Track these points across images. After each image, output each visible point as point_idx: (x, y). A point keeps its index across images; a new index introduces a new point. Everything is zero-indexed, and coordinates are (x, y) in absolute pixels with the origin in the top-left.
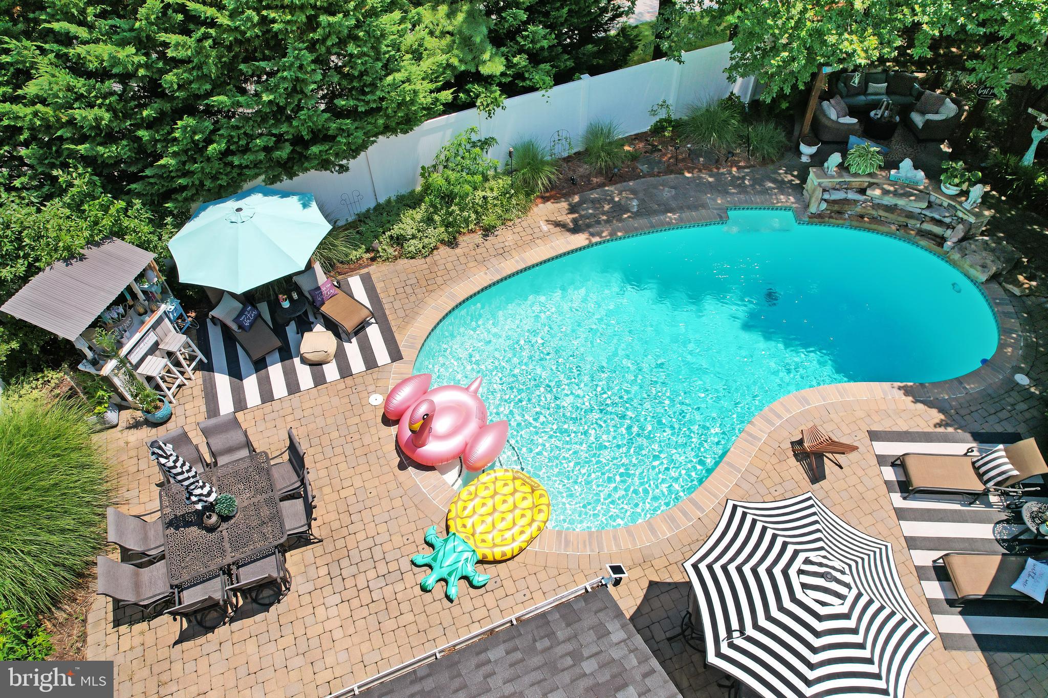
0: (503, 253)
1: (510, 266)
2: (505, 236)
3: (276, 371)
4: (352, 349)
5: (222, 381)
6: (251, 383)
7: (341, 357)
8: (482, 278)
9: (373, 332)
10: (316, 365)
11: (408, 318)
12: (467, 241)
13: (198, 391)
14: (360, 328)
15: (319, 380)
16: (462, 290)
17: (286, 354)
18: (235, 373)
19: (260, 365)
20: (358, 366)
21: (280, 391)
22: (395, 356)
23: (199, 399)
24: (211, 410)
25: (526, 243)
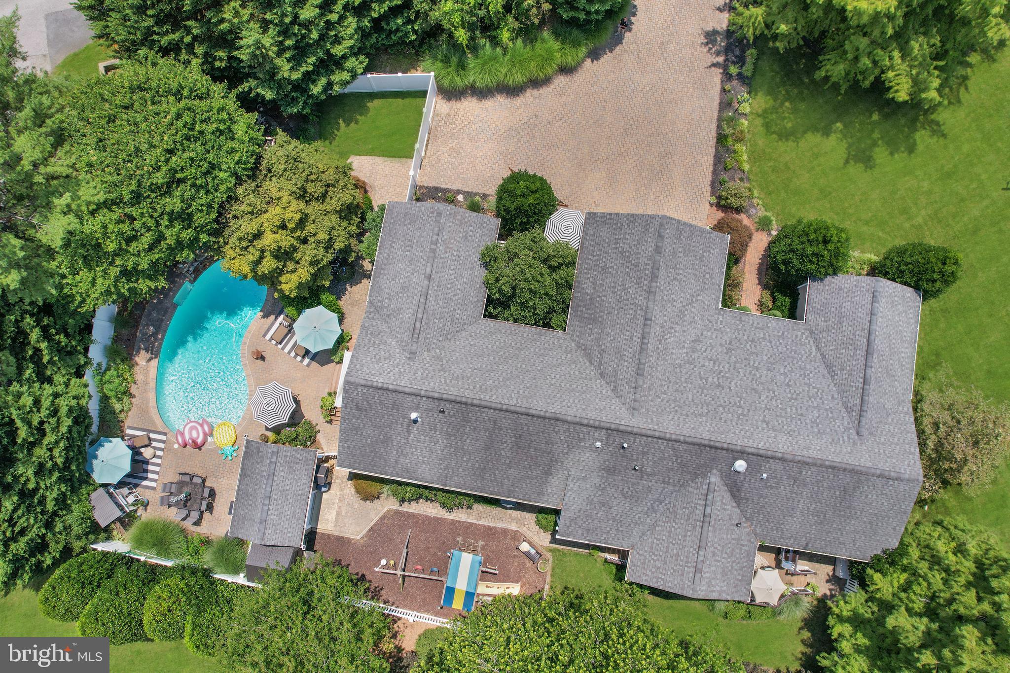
0: (146, 383)
1: (152, 384)
2: (139, 377)
3: (150, 468)
4: (154, 444)
5: (145, 483)
6: (150, 476)
7: (156, 448)
8: (152, 396)
9: (152, 436)
10: (155, 456)
11: (154, 423)
12: (134, 390)
13: (143, 490)
14: (150, 439)
15: (159, 457)
16: (152, 403)
17: (147, 462)
18: (145, 478)
19: (146, 471)
20: (162, 446)
21: (157, 469)
22: (165, 434)
23: (147, 491)
24: (153, 489)
25: (147, 373)
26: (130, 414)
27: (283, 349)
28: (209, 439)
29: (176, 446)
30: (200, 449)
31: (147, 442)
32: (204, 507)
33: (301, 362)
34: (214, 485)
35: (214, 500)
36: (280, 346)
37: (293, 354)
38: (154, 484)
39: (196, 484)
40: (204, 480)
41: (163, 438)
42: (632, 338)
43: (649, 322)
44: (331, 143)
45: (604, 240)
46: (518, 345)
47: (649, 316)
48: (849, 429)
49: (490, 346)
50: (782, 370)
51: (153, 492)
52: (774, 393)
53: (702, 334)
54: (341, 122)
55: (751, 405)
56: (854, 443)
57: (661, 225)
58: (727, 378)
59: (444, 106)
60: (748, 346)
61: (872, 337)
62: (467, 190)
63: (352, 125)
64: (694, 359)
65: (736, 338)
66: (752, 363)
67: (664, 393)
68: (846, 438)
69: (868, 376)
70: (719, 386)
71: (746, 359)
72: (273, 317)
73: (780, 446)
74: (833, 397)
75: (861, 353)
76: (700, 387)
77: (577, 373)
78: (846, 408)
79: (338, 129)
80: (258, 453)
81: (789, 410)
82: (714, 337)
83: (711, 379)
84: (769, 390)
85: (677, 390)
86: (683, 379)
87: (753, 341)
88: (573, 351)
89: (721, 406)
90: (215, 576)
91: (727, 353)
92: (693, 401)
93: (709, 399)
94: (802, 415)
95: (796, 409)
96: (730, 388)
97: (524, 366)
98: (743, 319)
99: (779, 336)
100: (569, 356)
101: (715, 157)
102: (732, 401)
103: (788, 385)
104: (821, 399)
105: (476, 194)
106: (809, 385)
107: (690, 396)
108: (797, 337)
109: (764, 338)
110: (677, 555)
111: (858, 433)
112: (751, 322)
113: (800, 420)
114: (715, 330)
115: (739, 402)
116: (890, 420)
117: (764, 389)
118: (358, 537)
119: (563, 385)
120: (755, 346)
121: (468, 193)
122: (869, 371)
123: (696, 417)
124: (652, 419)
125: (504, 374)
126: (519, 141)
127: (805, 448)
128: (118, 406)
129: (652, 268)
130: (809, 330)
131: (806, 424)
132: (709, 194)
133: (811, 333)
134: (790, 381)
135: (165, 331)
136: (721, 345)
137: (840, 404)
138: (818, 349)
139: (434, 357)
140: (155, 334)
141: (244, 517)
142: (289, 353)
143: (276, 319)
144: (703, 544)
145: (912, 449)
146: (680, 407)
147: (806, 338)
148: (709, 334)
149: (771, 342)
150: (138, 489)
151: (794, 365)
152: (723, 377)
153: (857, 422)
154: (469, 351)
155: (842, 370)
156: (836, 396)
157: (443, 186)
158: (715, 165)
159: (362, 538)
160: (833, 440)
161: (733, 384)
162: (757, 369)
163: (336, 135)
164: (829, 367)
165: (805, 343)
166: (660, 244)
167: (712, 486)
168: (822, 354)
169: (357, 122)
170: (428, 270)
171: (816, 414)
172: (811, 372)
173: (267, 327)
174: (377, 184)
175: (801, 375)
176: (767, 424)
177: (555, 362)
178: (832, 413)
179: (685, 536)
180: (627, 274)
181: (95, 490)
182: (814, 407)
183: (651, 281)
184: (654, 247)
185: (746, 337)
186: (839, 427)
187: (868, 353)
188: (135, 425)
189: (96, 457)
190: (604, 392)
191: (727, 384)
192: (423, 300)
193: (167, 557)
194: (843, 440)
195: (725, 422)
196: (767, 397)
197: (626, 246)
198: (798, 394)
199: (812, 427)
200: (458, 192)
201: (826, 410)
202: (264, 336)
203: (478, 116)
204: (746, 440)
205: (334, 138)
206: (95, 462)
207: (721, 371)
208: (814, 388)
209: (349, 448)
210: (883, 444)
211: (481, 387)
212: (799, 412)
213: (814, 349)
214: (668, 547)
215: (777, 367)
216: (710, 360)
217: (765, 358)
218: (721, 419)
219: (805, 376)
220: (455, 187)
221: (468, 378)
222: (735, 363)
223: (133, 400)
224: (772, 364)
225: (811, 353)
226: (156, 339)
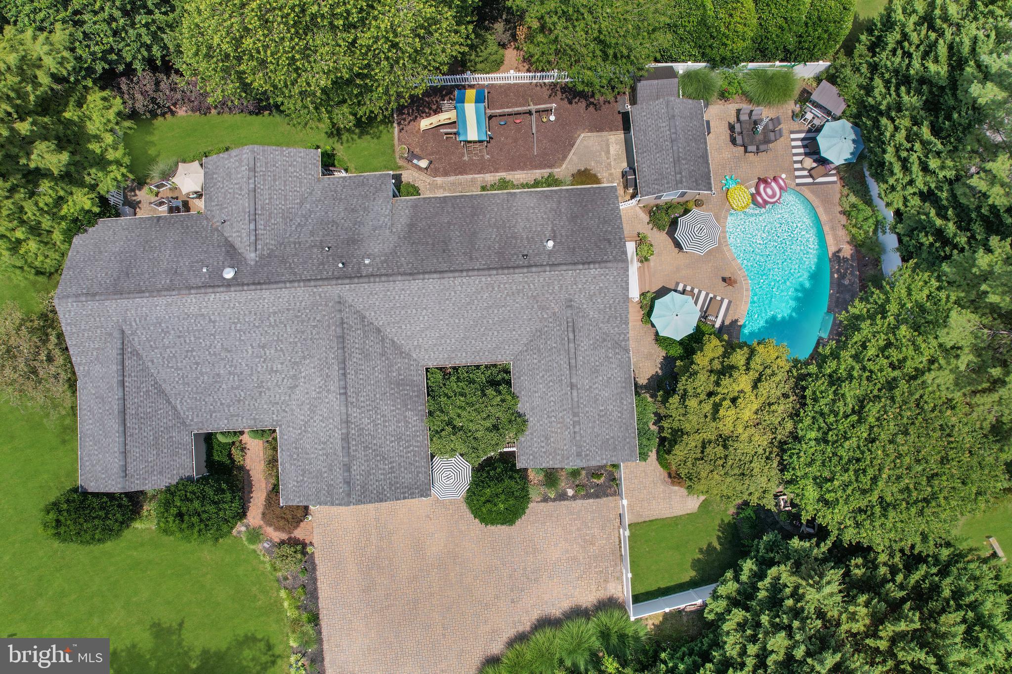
0: (833, 228)
1: (826, 229)
2: (842, 233)
3: (801, 150)
4: (805, 173)
5: (802, 135)
6: (799, 143)
7: (803, 169)
8: (823, 217)
9: (810, 180)
10: (801, 162)
11: (812, 192)
12: (843, 219)
13: (802, 128)
14: (811, 176)
15: (796, 162)
16: (820, 211)
17: (806, 154)
18: (802, 140)
19: (804, 147)
20: (797, 173)
21: (795, 151)
22: (798, 185)
23: (798, 129)
24: (792, 132)
25: (835, 237)
26: (839, 196)
27: (707, 294)
28: (753, 190)
29: (784, 176)
30: (759, 179)
31: (813, 172)
32: (737, 126)
33: (685, 286)
34: (735, 149)
35: (731, 136)
36: (711, 295)
37: (696, 291)
38: (793, 136)
39: (752, 144)
40: (746, 151)
41: (798, 181)
42: (356, 373)
43: (342, 391)
44: (722, 520)
45: (406, 469)
46: (468, 342)
47: (343, 397)
48: (132, 334)
49: (496, 333)
50: (206, 378)
51: (792, 129)
52: (210, 353)
53: (290, 396)
54: (718, 547)
55: (229, 334)
56: (125, 321)
57: (349, 495)
58: (257, 357)
59: (613, 591)
60: (243, 395)
61: (121, 429)
62: (566, 503)
63: (705, 547)
64: (293, 368)
65: (256, 400)
66: (236, 378)
67: (314, 326)
68: (134, 324)
69: (121, 390)
70: (263, 347)
71: (243, 381)
72: (727, 323)
73: (194, 300)
74: (152, 361)
75: (131, 411)
76: (281, 341)
77: (404, 327)
78: (138, 354)
79: (719, 538)
80: (696, 181)
81: (192, 339)
82: (278, 396)
83: (273, 351)
84: (215, 354)
85: (303, 332)
86: (299, 345)
87: (239, 401)
88: (412, 349)
89: (257, 327)
90: (704, 64)
91: (262, 382)
92: (285, 326)
93: (271, 331)
94: (179, 337)
95: (185, 341)
96: (253, 347)
97: (457, 321)
98: (253, 422)
99: (215, 412)
100: (415, 343)
101: (317, 598)
102: (248, 335)
103: (197, 364)
104: (164, 358)
105: (554, 500)
106: (178, 369)
107: (289, 330)
108: (198, 416)
109: (229, 406)
110: (275, 180)
111: (123, 332)
112: (244, 420)
113: (180, 332)
114: (277, 403)
115: (241, 335)
116: (95, 353)
117: (219, 354)
118: (582, 135)
119: (414, 311)
120: (236, 396)
121: (564, 500)
122: (121, 394)
123: (279, 310)
124: (321, 297)
125: (474, 308)
126: (525, 569)
127: (171, 305)
128: (853, 199)
129: (349, 448)
130: (187, 426)
131: (173, 329)
132: (316, 555)
133: (184, 423)
134: (196, 368)
135: (831, 283)
136: (269, 389)
137: (144, 357)
138: (174, 408)
139: (548, 309)
140: (842, 276)
141: (691, 119)
142: (700, 292)
143: (723, 322)
144: (252, 194)
145: (69, 328)
146: (297, 317)
147: (188, 416)
148: (283, 398)
149: (222, 404)
150: (806, 128)
151: (195, 386)
152: (261, 357)
153: (126, 342)
154: (514, 323)
155: (148, 391)
156: (150, 364)
157: (591, 501)
158: (316, 589)
159: (579, 136)
160: (146, 319)
161: (250, 352)
162: (230, 373)
163: (719, 530)
164: (161, 392)
165: (188, 411)
166: (346, 474)
167: (253, 248)
168: (170, 403)
169: (701, 551)
170: (575, 394)
171: (166, 341)
172: (177, 382)
173: (730, 312)
174: (661, 488)
175: (187, 376)
176: (210, 319)
177: (428, 332)
178: (151, 346)
179: (270, 199)
180: (374, 437)
181: (844, 112)
182: (168, 347)
183: (348, 434)
184: (352, 470)
185: (247, 403)
186: (142, 334)
187: (123, 412)
188: (830, 186)
189: (854, 141)
190: (373, 314)
191: (255, 350)
192: (573, 361)
193: (756, 72)
194: (135, 321)
195: (250, 312)
196: (215, 347)
197: (382, 466)
198: (186, 356)
199: (167, 327)
200: (574, 497)
201: (157, 348)
202: (730, 302)
203: (575, 588)
204: (227, 298)
205: (720, 526)
206: (853, 137)
207: (264, 362)
208: (172, 367)
209: (609, 204)
210: (97, 327)
211: (493, 289)
212: (182, 339)
213: (179, 406)
214: (285, 185)
215: (211, 380)
216: (277, 371)
217: (224, 386)
218: (255, 314)
219: (182, 377)
220: (579, 502)
221: (508, 295)
222: (252, 374)
223: (840, 209)
224: (216, 382)
225: (181, 402)
226: (838, 271)
